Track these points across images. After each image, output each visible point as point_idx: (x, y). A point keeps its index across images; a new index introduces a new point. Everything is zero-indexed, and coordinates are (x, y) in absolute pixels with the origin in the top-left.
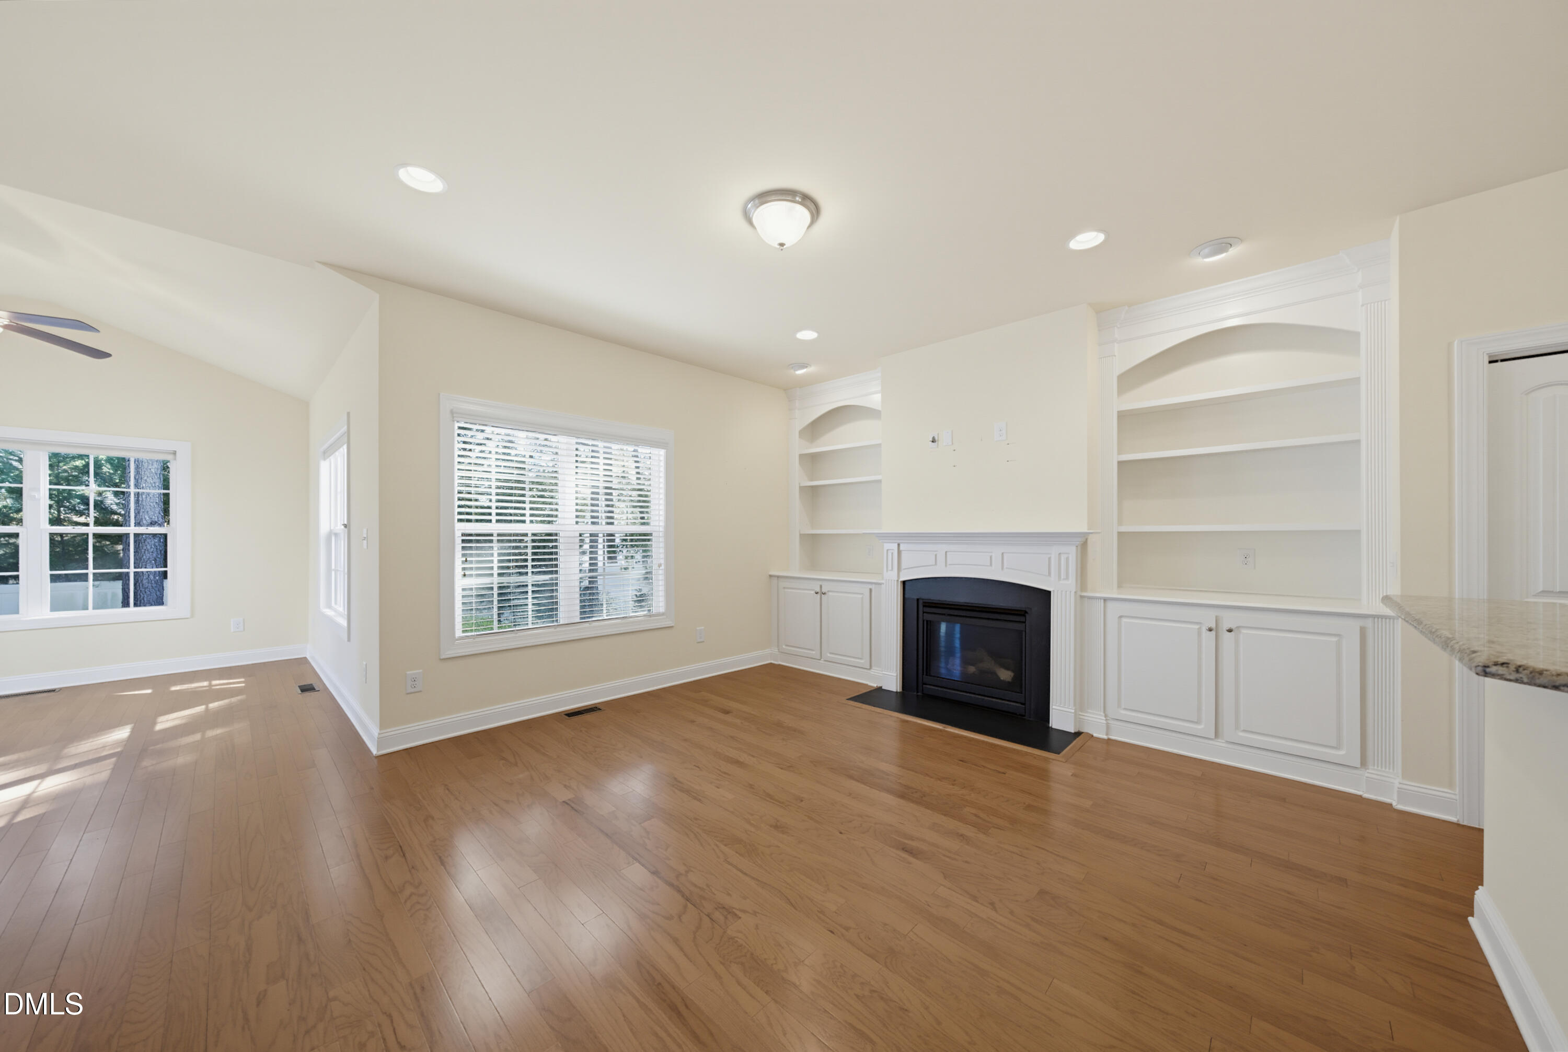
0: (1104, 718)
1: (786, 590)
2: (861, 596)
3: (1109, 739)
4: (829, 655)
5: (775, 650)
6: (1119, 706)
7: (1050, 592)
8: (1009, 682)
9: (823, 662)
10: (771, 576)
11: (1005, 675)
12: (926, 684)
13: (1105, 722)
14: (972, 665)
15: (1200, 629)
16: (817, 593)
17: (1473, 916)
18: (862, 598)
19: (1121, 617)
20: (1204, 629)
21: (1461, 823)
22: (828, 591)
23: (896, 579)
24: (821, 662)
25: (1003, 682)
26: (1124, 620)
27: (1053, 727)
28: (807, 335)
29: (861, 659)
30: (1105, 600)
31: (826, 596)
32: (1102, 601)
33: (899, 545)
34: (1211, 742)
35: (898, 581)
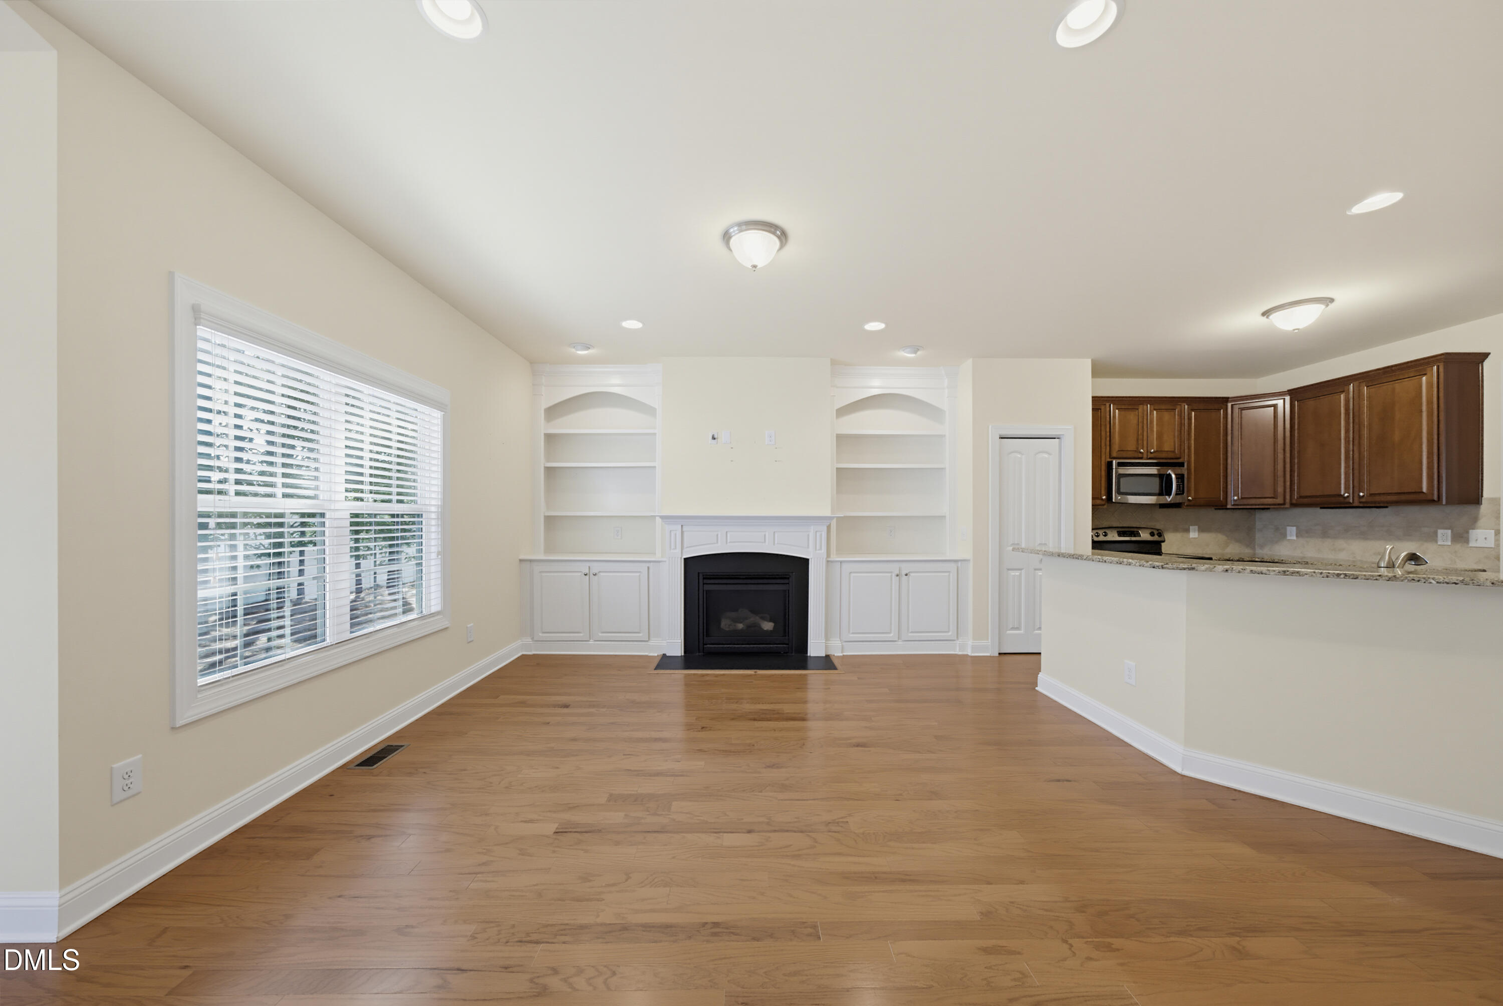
0: (840, 642)
1: (544, 574)
2: (638, 574)
3: (843, 655)
4: (600, 634)
5: (528, 640)
6: (849, 632)
7: (808, 560)
8: (771, 631)
9: (592, 643)
10: (521, 561)
11: (768, 626)
12: (706, 645)
13: (840, 645)
14: (741, 623)
15: (891, 576)
16: (586, 575)
17: (1037, 687)
18: (640, 576)
19: (851, 573)
20: (894, 575)
21: (992, 655)
22: (600, 572)
23: (680, 556)
24: (590, 643)
25: (767, 631)
26: (852, 575)
27: (811, 655)
28: (632, 324)
29: (639, 633)
30: (841, 562)
31: (596, 577)
32: (839, 563)
33: (682, 526)
34: (896, 643)
35: (681, 558)
